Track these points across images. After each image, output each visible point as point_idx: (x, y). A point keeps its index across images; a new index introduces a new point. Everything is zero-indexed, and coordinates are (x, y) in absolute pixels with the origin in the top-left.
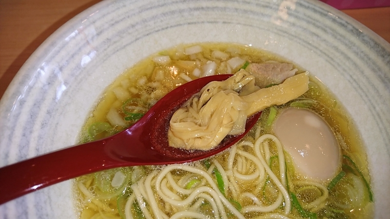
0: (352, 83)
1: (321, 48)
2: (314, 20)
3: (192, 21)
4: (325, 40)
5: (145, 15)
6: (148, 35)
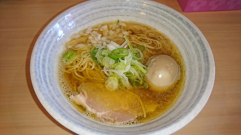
0: (179, 41)
1: (167, 26)
2: (164, 14)
3: (113, 15)
4: (169, 23)
5: (93, 11)
6: (94, 20)
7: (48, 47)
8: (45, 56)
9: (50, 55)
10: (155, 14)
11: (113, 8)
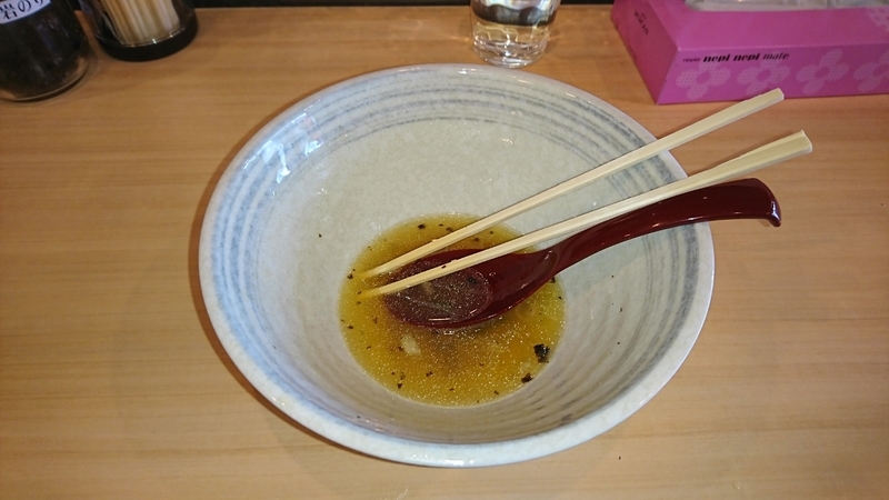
2: (594, 124)
3: (445, 116)
6: (388, 127)
7: (252, 194)
8: (240, 219)
9: (255, 216)
10: (568, 122)
11: (447, 96)
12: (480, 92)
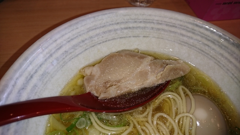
0: (233, 79)
1: (211, 54)
2: (206, 35)
3: (122, 36)
4: (214, 49)
5: (91, 34)
6: (93, 46)
10: (190, 34)
11: (123, 26)
12: (141, 22)
